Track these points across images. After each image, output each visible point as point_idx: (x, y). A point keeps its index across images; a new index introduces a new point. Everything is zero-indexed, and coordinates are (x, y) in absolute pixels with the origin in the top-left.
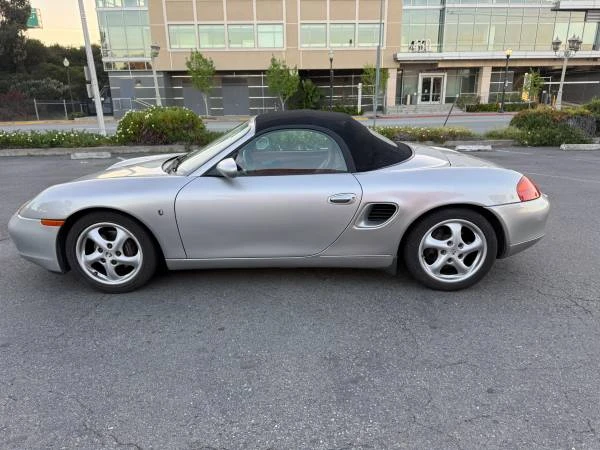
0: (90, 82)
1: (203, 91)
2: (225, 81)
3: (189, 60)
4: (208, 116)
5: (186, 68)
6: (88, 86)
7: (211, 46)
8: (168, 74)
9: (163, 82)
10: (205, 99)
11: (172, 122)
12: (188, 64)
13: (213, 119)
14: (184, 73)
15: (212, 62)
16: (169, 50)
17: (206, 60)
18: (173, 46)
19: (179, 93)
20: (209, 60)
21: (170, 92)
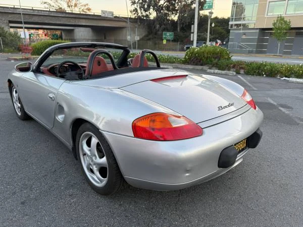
0: (193, 33)
1: (279, 40)
4: (278, 54)
6: (192, 35)
7: (293, 13)
8: (263, 31)
9: (257, 34)
10: (279, 45)
11: (207, 53)
12: (274, 24)
13: (281, 56)
14: (271, 29)
15: (290, 22)
16: (266, 16)
17: (286, 21)
18: (269, 14)
19: (267, 41)
20: (288, 21)
21: (261, 40)
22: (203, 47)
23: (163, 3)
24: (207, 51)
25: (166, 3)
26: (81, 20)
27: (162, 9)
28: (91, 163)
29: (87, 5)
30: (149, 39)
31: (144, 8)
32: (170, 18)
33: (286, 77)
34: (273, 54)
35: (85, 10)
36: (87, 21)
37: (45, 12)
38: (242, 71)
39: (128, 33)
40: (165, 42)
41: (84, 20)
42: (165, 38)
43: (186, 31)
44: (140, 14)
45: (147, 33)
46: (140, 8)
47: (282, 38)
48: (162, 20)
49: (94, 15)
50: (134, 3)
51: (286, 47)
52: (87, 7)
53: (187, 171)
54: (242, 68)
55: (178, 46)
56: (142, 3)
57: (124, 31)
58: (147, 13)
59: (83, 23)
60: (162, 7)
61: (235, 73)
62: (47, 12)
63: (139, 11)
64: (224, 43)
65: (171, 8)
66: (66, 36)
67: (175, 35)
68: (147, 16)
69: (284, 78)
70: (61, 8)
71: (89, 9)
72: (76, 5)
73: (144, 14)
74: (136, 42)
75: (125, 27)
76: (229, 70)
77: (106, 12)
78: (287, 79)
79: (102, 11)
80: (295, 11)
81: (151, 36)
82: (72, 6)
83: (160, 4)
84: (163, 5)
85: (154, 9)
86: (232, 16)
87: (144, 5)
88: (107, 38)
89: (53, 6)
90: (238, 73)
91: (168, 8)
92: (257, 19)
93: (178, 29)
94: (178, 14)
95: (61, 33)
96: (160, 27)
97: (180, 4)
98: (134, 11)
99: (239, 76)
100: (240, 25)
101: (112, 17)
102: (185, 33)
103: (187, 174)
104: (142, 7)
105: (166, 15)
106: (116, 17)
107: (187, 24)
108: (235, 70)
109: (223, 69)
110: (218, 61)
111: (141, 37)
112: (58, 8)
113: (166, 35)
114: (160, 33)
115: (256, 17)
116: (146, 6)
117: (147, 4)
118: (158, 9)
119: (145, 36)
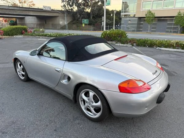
1: (149, 24)
2: (158, 20)
3: (147, 13)
4: (149, 32)
5: (145, 16)
6: (103, 22)
7: (156, 8)
8: (140, 18)
9: (137, 20)
10: (149, 27)
11: (114, 34)
12: (146, 15)
13: (150, 33)
14: (144, 18)
15: (154, 14)
16: (141, 10)
17: (152, 13)
18: (143, 9)
19: (142, 24)
20: (153, 13)
21: (139, 24)
22: (111, 30)
23: (81, 2)
24: (114, 33)
25: (83, 2)
26: (30, 12)
27: (81, 5)
28: (89, 105)
29: (32, 2)
30: (74, 24)
31: (69, 4)
32: (86, 11)
33: (159, 47)
34: (146, 32)
35: (31, 5)
36: (34, 12)
37: (6, 7)
38: (135, 44)
39: (60, 20)
40: (83, 25)
41: (32, 12)
42: (84, 23)
43: (96, 19)
44: (67, 8)
45: (72, 20)
46: (67, 5)
47: (151, 23)
48: (81, 12)
49: (38, 9)
50: (63, 1)
51: (153, 28)
52: (32, 3)
53: (146, 107)
54: (135, 42)
55: (92, 28)
56: (68, 1)
57: (58, 19)
58: (72, 8)
59: (32, 13)
60: (81, 4)
61: (131, 46)
62: (7, 7)
63: (67, 6)
64: (119, 26)
65: (86, 5)
66: (19, 21)
67: (89, 21)
68: (72, 9)
69: (158, 48)
70: (15, 4)
71: (34, 5)
72: (25, 2)
73: (70, 8)
74: (65, 25)
75: (59, 16)
76: (127, 43)
77: (46, 7)
78: (159, 48)
79: (43, 6)
80: (157, 7)
81: (74, 22)
82: (22, 2)
83: (79, 2)
84: (81, 3)
85: (76, 6)
86: (122, 9)
87: (70, 2)
88: (47, 23)
89: (10, 3)
90: (133, 45)
91: (84, 5)
92: (136, 12)
93: (91, 17)
94: (90, 8)
95: (16, 20)
96: (80, 16)
97: (91, 2)
98: (63, 6)
99: (134, 47)
100: (127, 15)
101: (50, 10)
102: (95, 20)
103: (146, 109)
104: (68, 4)
105: (84, 9)
106: (52, 10)
107: (96, 14)
108: (131, 43)
109: (124, 43)
110: (121, 38)
111: (69, 22)
112: (13, 3)
113: (84, 21)
114: (80, 19)
115: (136, 11)
116: (71, 3)
117: (71, 2)
118: (79, 5)
119: (71, 22)
